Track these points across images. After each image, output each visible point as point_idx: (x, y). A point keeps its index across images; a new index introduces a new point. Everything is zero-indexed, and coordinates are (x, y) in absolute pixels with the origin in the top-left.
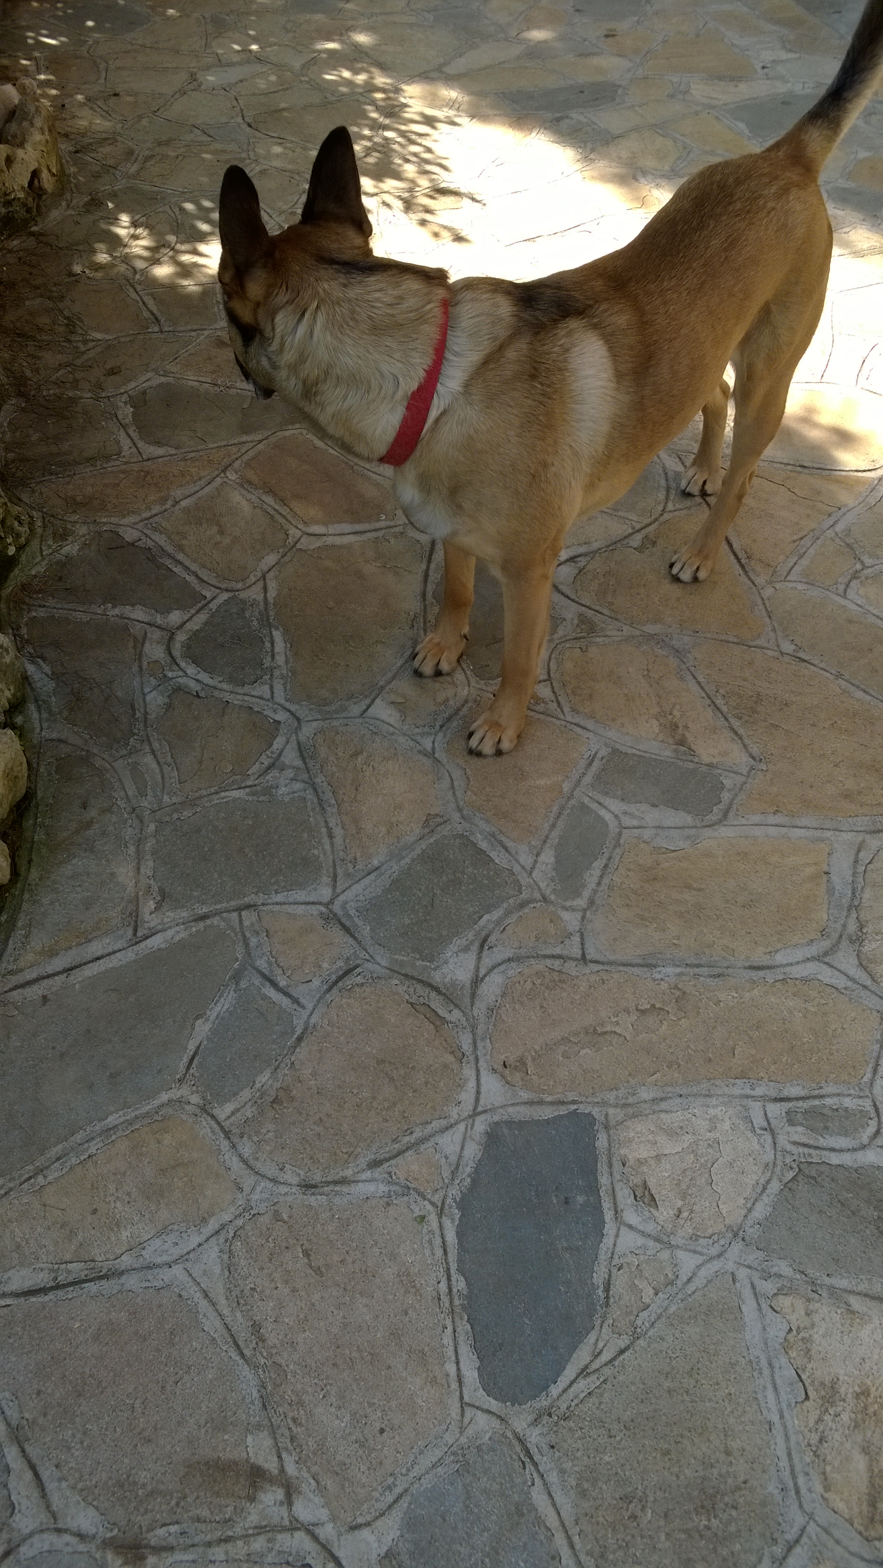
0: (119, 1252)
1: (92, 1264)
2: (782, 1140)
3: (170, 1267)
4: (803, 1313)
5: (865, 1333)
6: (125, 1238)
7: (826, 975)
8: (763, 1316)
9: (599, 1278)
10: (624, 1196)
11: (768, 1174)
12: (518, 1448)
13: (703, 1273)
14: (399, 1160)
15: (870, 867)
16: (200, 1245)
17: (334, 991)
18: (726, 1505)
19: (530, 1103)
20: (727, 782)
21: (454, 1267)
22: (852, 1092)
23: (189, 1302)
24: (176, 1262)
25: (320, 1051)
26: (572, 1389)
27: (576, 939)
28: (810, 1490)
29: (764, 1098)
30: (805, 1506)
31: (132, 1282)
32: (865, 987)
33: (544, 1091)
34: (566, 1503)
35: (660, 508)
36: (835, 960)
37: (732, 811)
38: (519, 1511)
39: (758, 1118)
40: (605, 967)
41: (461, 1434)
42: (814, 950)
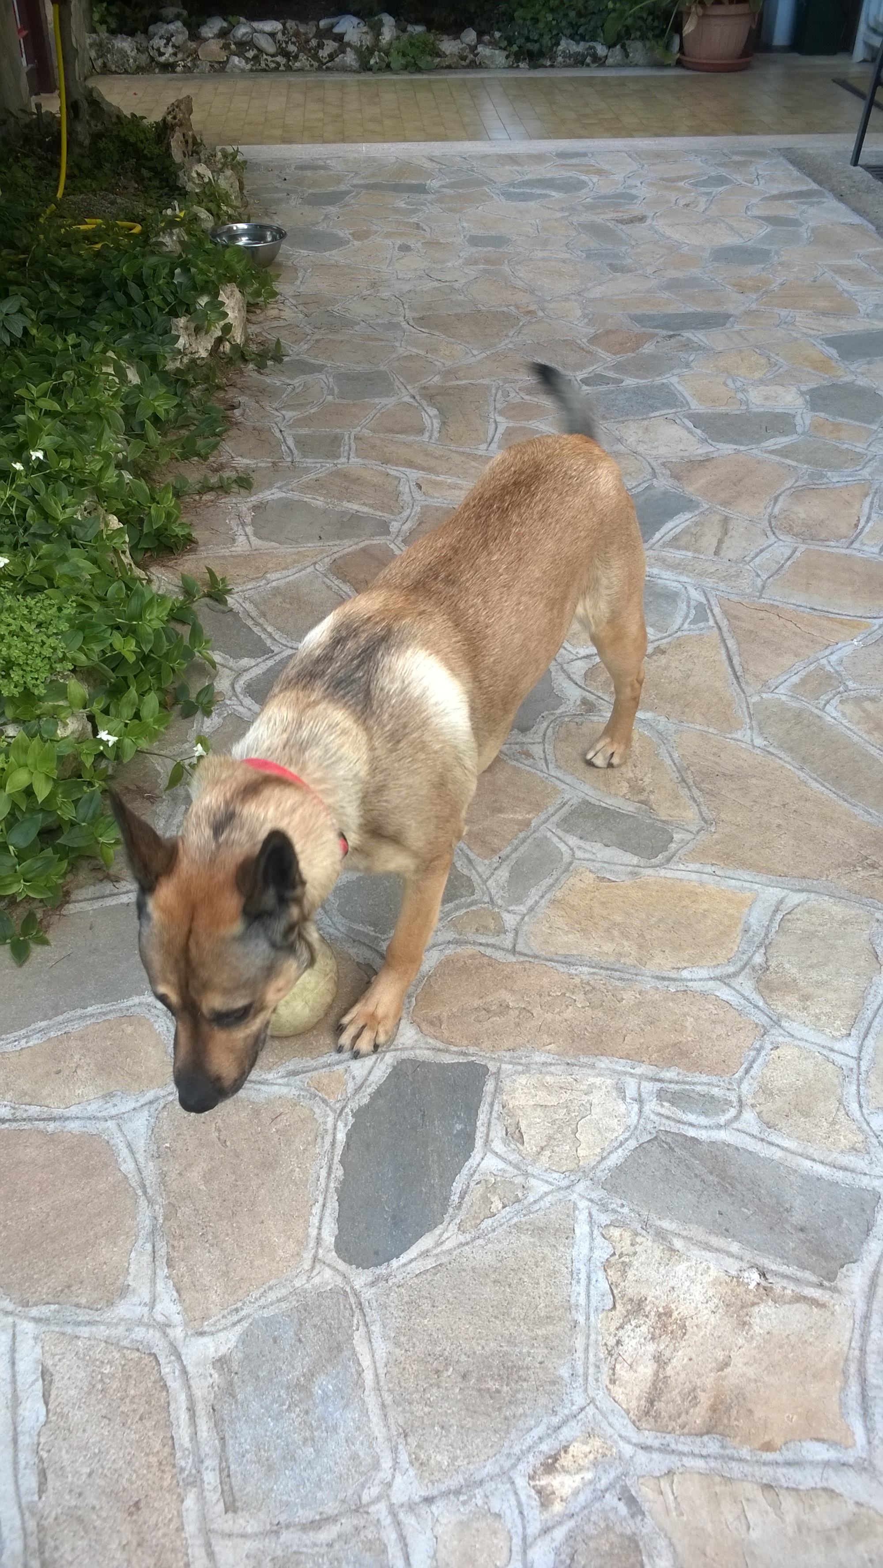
0: (69, 1104)
2: (647, 1108)
3: (106, 1121)
4: (629, 1242)
5: (681, 1268)
6: (77, 1095)
7: (725, 993)
8: (592, 1239)
9: (457, 1186)
10: (497, 1132)
11: (627, 1134)
12: (353, 1300)
13: (549, 1198)
14: (314, 1074)
15: (789, 916)
16: (134, 1109)
18: (519, 1377)
19: (437, 1050)
20: (677, 837)
21: (337, 1159)
22: (722, 1083)
23: (114, 1148)
24: (112, 1118)
26: (411, 1265)
27: (511, 935)
28: (597, 1380)
29: (642, 1077)
30: (590, 1391)
31: (73, 1126)
32: (756, 1007)
33: (451, 1043)
34: (382, 1348)
35: (676, 627)
36: (735, 982)
37: (675, 859)
38: (339, 1348)
39: (631, 1090)
40: (530, 959)
41: (308, 1281)
42: (718, 972)
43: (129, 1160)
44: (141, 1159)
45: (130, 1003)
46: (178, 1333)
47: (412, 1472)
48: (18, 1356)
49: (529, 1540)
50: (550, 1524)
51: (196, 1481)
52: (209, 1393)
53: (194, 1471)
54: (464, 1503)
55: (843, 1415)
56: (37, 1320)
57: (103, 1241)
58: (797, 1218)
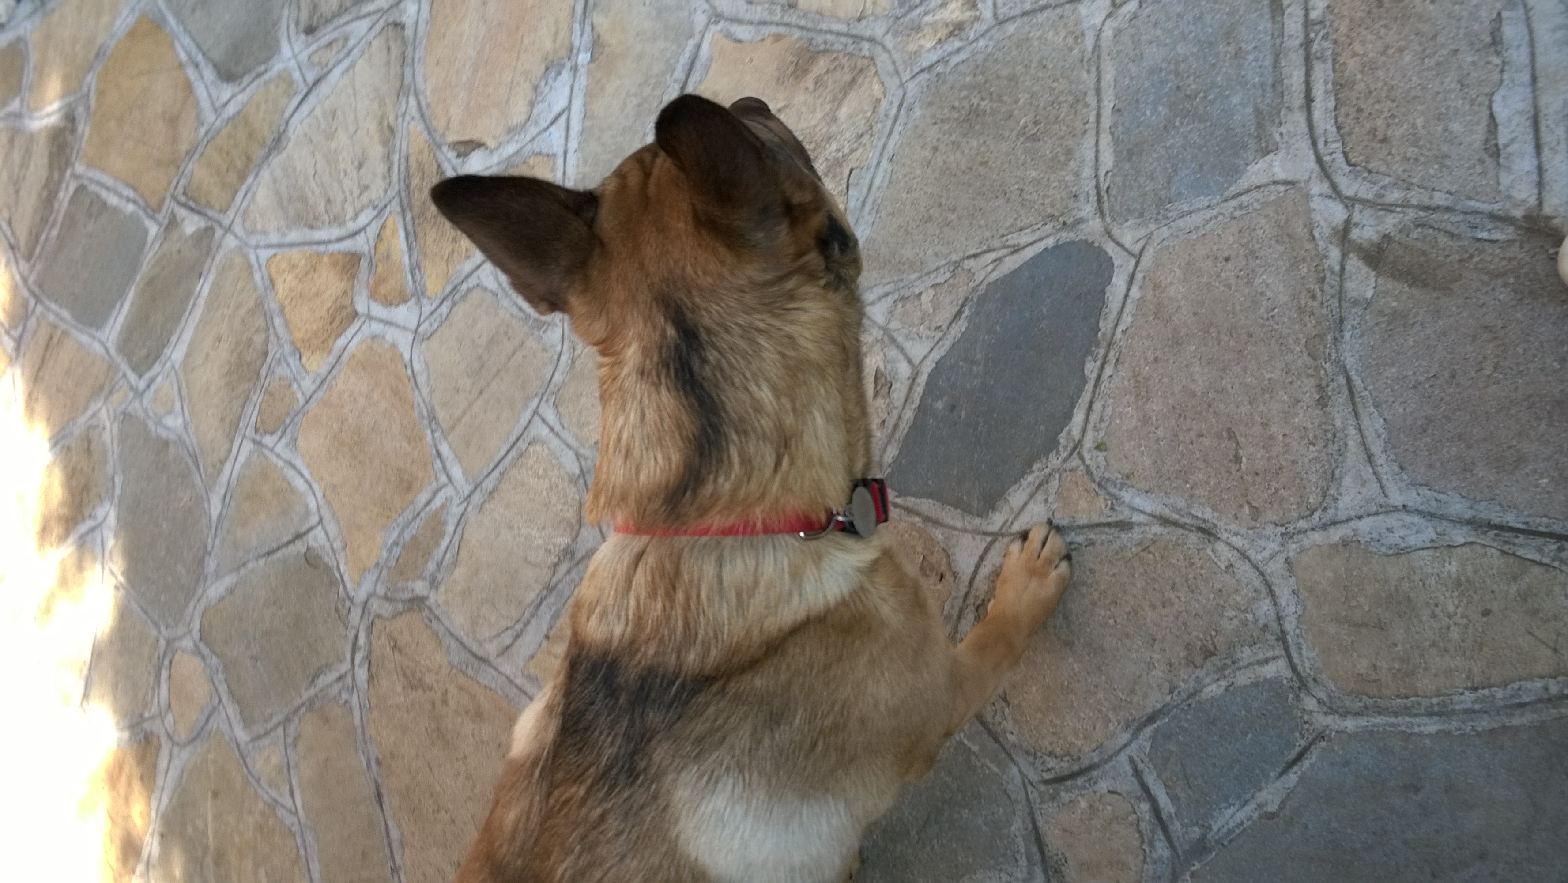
0: (1466, 550)
1: (1506, 548)
3: (1404, 506)
6: (1454, 563)
10: (900, 392)
12: (1106, 205)
14: (1096, 519)
16: (1360, 517)
17: (1086, 763)
18: (959, 112)
19: (937, 523)
21: (1089, 386)
23: (1392, 457)
24: (1396, 509)
25: (1132, 691)
26: (1034, 239)
28: (892, 103)
30: (902, 93)
31: (1458, 507)
34: (1086, 150)
38: (1130, 153)
41: (1152, 233)
46: (1318, 187)
48: (1535, 177)
51: (1312, 25)
52: (1285, 116)
53: (1313, 35)
55: (712, 59)
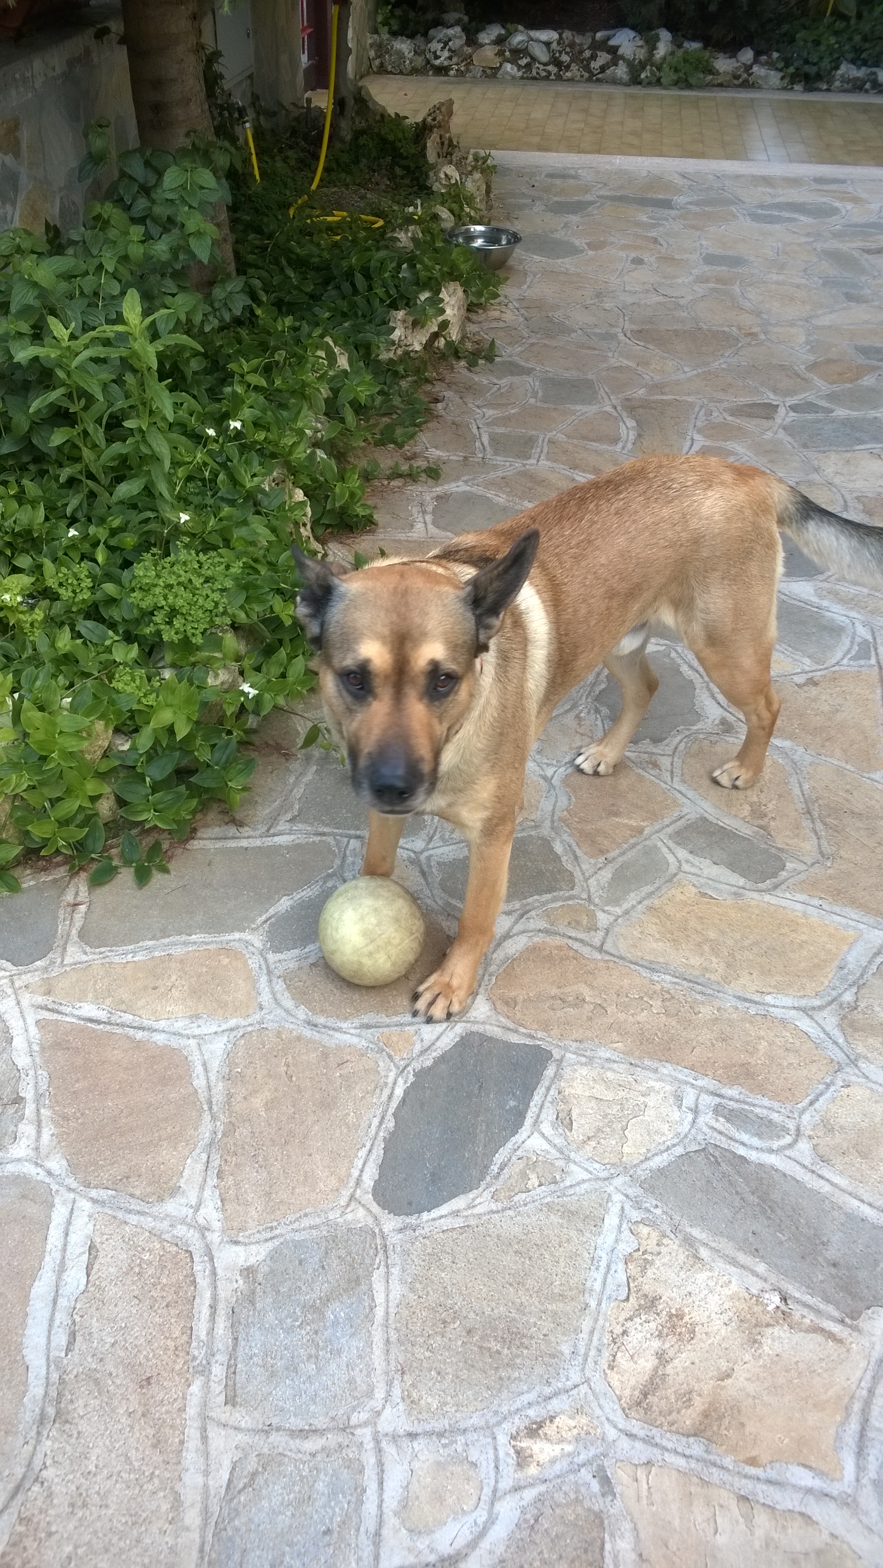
0: (159, 1018)
2: (701, 1120)
3: (189, 1039)
4: (655, 1242)
5: (702, 1277)
6: (167, 1011)
7: (805, 1024)
8: (620, 1231)
9: (500, 1157)
10: (549, 1115)
11: (676, 1141)
12: (379, 1242)
13: (585, 1186)
14: (385, 1030)
16: (216, 1033)
18: (522, 1344)
19: (506, 1028)
20: (789, 866)
21: (391, 1111)
22: (783, 1110)
23: (191, 1064)
24: (194, 1037)
26: (440, 1221)
27: (601, 934)
28: (596, 1363)
29: (702, 1090)
30: (586, 1371)
31: (159, 1038)
32: (835, 1043)
33: (521, 1025)
34: (397, 1290)
35: (834, 661)
36: (819, 1016)
37: (783, 887)
38: (357, 1281)
39: (689, 1099)
40: (615, 959)
41: (341, 1216)
42: (803, 1003)
43: (202, 1077)
44: (213, 1077)
45: (231, 937)
46: (214, 1237)
47: (401, 1407)
48: (71, 1228)
49: (498, 1494)
50: (522, 1483)
51: (204, 1371)
52: (232, 1296)
53: (204, 1362)
54: (445, 1446)
55: (837, 1449)
56: (94, 1201)
57: (165, 1143)
58: (832, 1253)
